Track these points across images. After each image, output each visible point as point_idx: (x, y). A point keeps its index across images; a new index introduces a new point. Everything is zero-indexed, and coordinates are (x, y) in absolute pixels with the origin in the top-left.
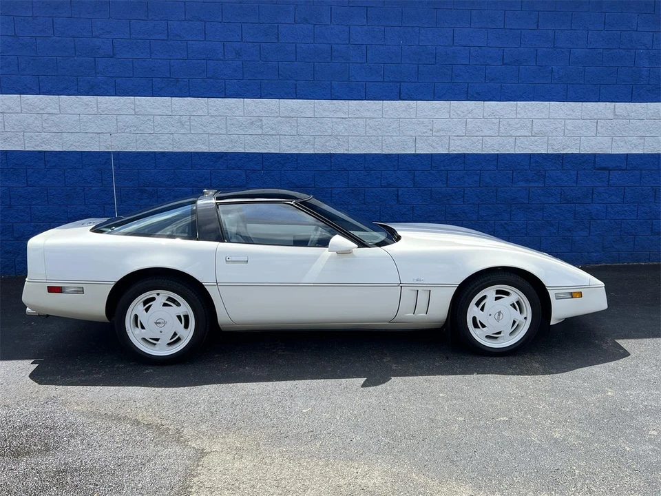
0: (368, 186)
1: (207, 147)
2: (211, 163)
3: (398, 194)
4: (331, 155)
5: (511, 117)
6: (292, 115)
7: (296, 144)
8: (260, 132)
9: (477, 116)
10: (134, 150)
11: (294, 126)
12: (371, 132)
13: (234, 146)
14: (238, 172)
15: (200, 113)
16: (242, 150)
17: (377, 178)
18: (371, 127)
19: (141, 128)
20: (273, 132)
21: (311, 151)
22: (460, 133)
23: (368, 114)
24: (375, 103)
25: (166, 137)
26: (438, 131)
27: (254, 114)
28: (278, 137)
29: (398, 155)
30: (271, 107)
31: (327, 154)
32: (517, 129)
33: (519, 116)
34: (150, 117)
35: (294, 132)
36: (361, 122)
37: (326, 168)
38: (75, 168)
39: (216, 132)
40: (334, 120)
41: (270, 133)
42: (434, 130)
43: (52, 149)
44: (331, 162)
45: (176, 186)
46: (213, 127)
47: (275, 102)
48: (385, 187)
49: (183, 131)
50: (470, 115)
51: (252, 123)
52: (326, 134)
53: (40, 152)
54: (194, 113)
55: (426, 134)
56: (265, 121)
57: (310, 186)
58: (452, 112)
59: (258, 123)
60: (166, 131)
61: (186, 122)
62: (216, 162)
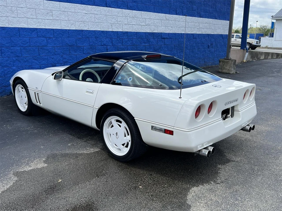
0: (96, 45)
1: (27, 25)
2: (29, 34)
3: (107, 49)
4: (82, 31)
5: (140, 17)
6: (66, 10)
7: (68, 25)
8: (51, 18)
9: (130, 16)
11: (66, 16)
12: (97, 21)
13: (40, 25)
14: (43, 38)
15: (22, 6)
16: (44, 27)
17: (100, 42)
18: (97, 18)
20: (58, 18)
21: (74, 29)
22: (126, 23)
23: (96, 12)
24: (97, 8)
25: (4, 18)
26: (119, 22)
27: (49, 9)
28: (60, 21)
29: (107, 32)
30: (56, 6)
31: (80, 30)
32: (142, 22)
33: (142, 17)
35: (67, 19)
36: (93, 16)
37: (80, 37)
39: (31, 17)
40: (83, 14)
41: (56, 19)
42: (118, 21)
44: (82, 34)
45: (12, 47)
46: (29, 14)
47: (58, 3)
48: (103, 46)
49: (13, 16)
50: (128, 16)
51: (48, 13)
52: (80, 20)
54: (19, 6)
55: (115, 23)
56: (54, 13)
57: (75, 45)
58: (123, 14)
59: (51, 14)
60: (4, 15)
61: (14, 11)
62: (32, 33)
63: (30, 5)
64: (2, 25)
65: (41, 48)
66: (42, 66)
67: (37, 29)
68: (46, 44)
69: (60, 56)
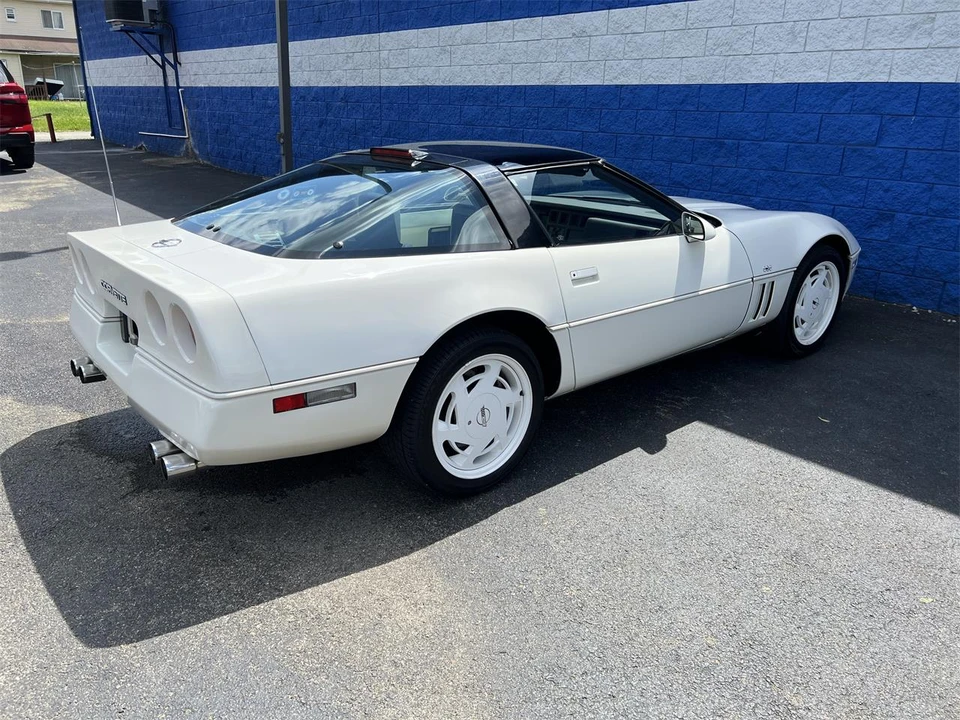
1: (825, 74)
2: (827, 102)
8: (924, 42)
10: (720, 82)
13: (872, 71)
14: (868, 118)
15: (827, 14)
16: (883, 78)
19: (736, 47)
20: (951, 42)
25: (766, 58)
27: (921, 8)
34: (752, 28)
38: (648, 108)
39: (847, 47)
41: (944, 44)
43: (629, 83)
45: (765, 140)
46: (843, 38)
49: (793, 48)
51: (914, 27)
53: (617, 86)
54: (818, 16)
59: (927, 26)
60: (769, 50)
61: (800, 32)
62: (836, 99)
63: (853, 8)
64: (757, 77)
65: (855, 151)
66: (842, 211)
67: (854, 85)
68: (874, 138)
69: (924, 186)
